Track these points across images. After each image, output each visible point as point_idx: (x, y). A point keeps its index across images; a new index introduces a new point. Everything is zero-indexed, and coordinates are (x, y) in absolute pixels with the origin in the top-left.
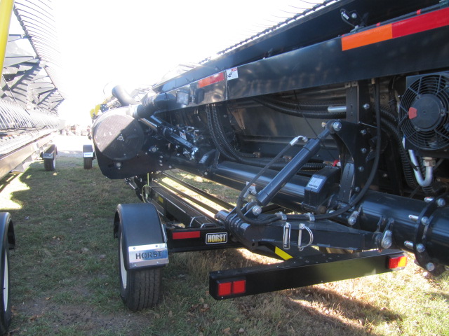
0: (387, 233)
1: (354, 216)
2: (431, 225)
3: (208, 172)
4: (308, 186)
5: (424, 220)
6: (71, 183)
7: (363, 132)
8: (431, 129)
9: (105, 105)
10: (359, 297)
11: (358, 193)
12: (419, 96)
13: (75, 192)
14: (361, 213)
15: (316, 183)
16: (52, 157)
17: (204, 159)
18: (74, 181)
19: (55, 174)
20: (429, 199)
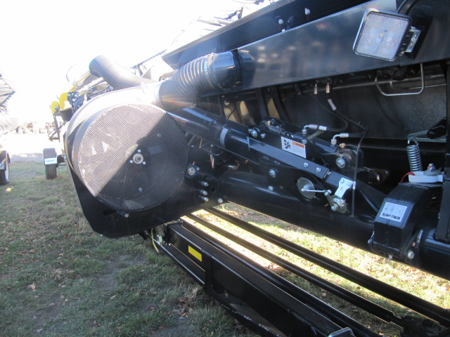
6: (31, 204)
9: (75, 93)
13: (37, 220)
16: (3, 168)
18: (34, 200)
19: (9, 190)
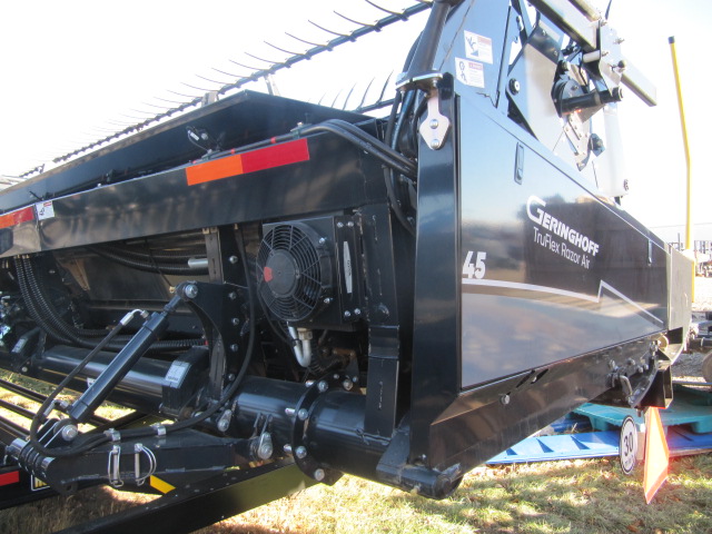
0: (265, 436)
1: (226, 417)
2: (312, 418)
3: (27, 366)
4: (167, 379)
5: (302, 414)
7: (231, 295)
8: (288, 295)
10: (295, 526)
11: (232, 382)
12: (272, 251)
14: (237, 412)
15: (177, 373)
17: (21, 343)
20: (310, 383)
